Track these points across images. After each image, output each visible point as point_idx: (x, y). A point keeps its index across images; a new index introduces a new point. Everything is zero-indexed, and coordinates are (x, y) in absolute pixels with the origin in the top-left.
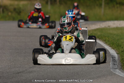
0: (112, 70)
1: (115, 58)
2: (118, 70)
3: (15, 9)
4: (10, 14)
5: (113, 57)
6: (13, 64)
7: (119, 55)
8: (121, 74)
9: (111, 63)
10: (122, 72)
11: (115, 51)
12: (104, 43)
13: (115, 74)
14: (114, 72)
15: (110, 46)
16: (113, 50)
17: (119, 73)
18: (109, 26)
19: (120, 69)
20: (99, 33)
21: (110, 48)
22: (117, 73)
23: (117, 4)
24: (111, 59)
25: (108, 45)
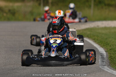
0: (100, 67)
1: (104, 56)
2: (106, 67)
3: (10, 11)
4: (5, 15)
5: (102, 55)
6: (8, 61)
7: (107, 53)
8: (109, 71)
9: (99, 60)
10: (111, 69)
11: (104, 49)
12: (94, 42)
13: (104, 71)
14: (103, 69)
15: (99, 45)
16: (102, 48)
17: (107, 69)
18: (98, 26)
19: (108, 66)
20: (89, 33)
21: (99, 46)
22: (105, 70)
23: (105, 5)
24: (100, 56)
25: (97, 43)
